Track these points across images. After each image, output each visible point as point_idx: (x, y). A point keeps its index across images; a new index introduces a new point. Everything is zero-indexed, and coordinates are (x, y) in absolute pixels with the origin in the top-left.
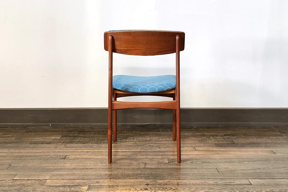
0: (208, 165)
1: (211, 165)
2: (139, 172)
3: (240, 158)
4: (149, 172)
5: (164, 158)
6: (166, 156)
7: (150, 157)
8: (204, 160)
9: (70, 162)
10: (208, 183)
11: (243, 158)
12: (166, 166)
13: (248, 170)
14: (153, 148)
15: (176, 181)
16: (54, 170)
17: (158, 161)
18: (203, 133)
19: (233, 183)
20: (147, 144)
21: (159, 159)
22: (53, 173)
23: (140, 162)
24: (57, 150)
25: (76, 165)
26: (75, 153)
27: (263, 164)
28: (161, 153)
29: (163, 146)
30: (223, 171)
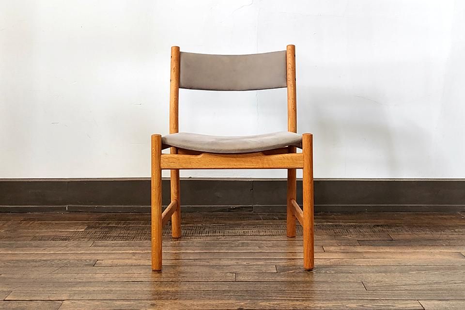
0: (347, 277)
1: (353, 277)
2: (226, 288)
3: (403, 264)
4: (242, 287)
5: (269, 265)
6: (272, 261)
7: (245, 263)
8: (340, 269)
9: (104, 271)
10: (347, 307)
11: (409, 264)
12: (273, 278)
13: (419, 285)
14: (249, 248)
15: (291, 303)
16: (76, 284)
17: (258, 270)
18: (336, 222)
19: (393, 306)
20: (239, 240)
21: (260, 266)
22: (74, 289)
23: (227, 271)
24: (81, 251)
25: (114, 276)
26: (113, 256)
27: (443, 275)
28: (263, 256)
29: (266, 244)
30: (374, 287)
